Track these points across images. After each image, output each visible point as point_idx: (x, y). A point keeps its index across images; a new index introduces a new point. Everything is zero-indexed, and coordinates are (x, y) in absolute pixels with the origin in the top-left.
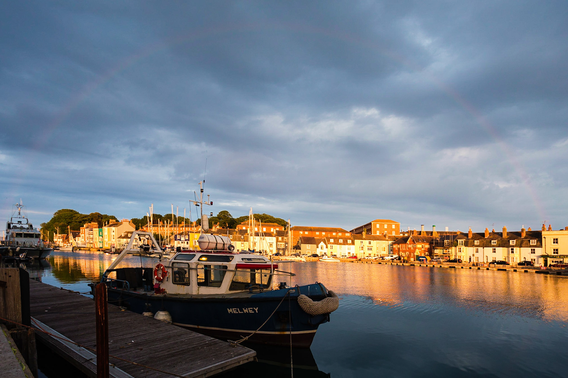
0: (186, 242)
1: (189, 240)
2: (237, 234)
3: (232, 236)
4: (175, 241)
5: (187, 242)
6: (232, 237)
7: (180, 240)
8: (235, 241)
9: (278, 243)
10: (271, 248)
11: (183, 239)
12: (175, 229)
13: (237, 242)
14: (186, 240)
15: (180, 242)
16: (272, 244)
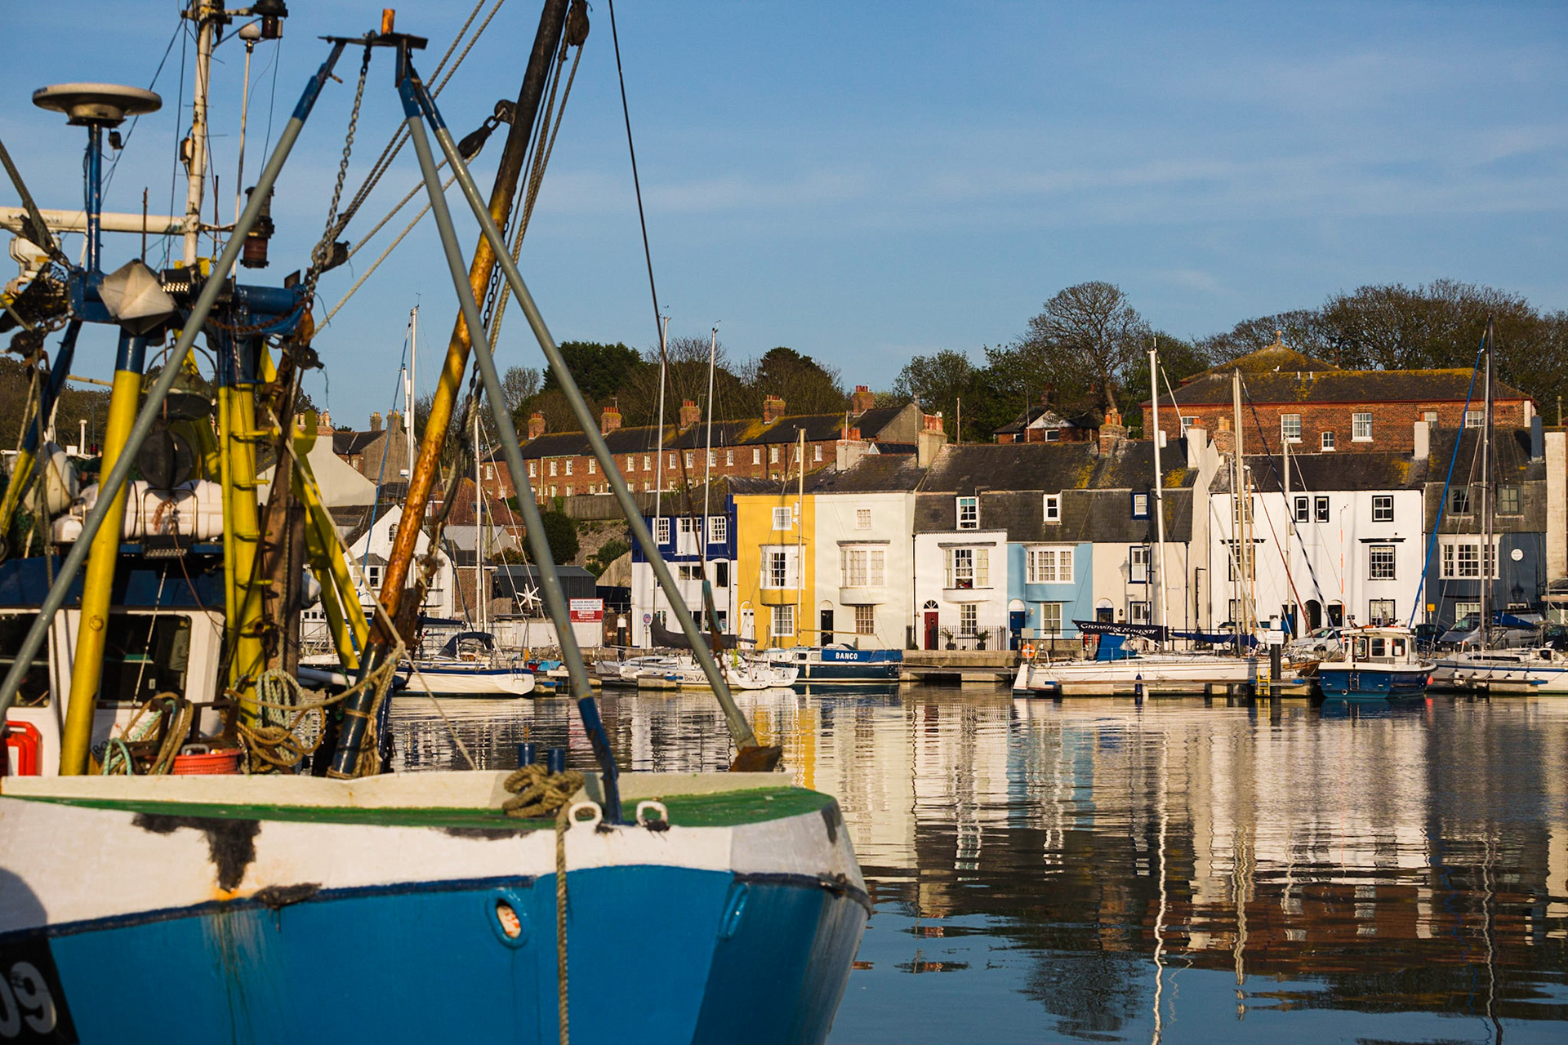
0: (711, 569)
1: (729, 549)
2: (1106, 478)
3: (1058, 497)
4: (634, 565)
5: (722, 572)
6: (1058, 507)
7: (669, 552)
8: (1083, 545)
9: (1445, 540)
10: (1384, 588)
11: (687, 544)
12: (630, 469)
13: (1096, 545)
14: (713, 551)
15: (674, 568)
16: (1389, 550)
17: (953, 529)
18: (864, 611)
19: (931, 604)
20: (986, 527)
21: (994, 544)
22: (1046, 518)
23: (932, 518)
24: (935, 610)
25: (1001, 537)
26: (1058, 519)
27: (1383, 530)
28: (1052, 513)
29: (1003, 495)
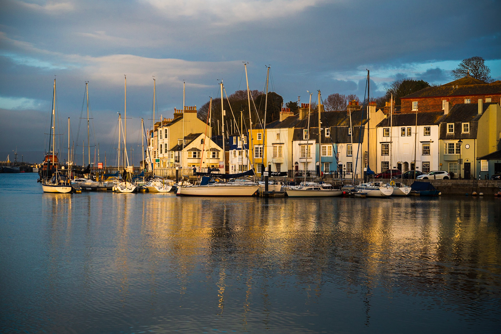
0: (244, 152)
1: (248, 146)
4: (230, 151)
11: (240, 144)
16: (427, 145)
17: (302, 139)
18: (278, 165)
19: (297, 163)
20: (311, 139)
21: (312, 144)
22: (326, 136)
23: (298, 136)
24: (297, 165)
25: (314, 142)
26: (329, 136)
27: (427, 138)
28: (328, 134)
29: (316, 128)
